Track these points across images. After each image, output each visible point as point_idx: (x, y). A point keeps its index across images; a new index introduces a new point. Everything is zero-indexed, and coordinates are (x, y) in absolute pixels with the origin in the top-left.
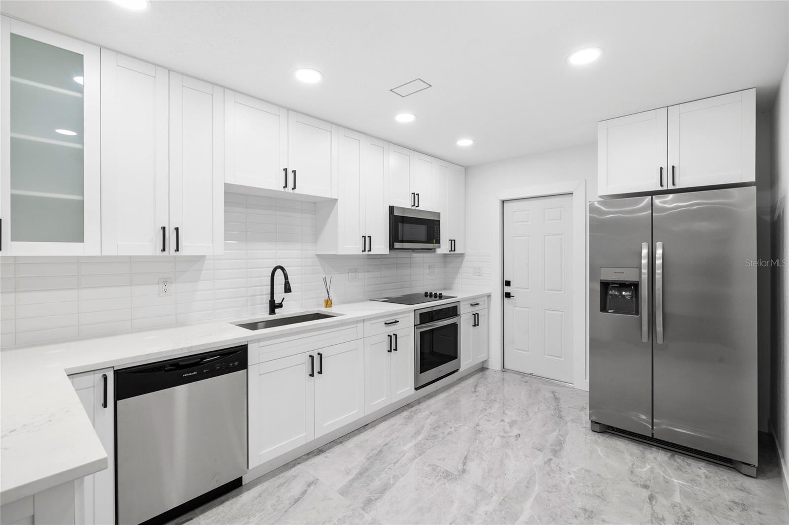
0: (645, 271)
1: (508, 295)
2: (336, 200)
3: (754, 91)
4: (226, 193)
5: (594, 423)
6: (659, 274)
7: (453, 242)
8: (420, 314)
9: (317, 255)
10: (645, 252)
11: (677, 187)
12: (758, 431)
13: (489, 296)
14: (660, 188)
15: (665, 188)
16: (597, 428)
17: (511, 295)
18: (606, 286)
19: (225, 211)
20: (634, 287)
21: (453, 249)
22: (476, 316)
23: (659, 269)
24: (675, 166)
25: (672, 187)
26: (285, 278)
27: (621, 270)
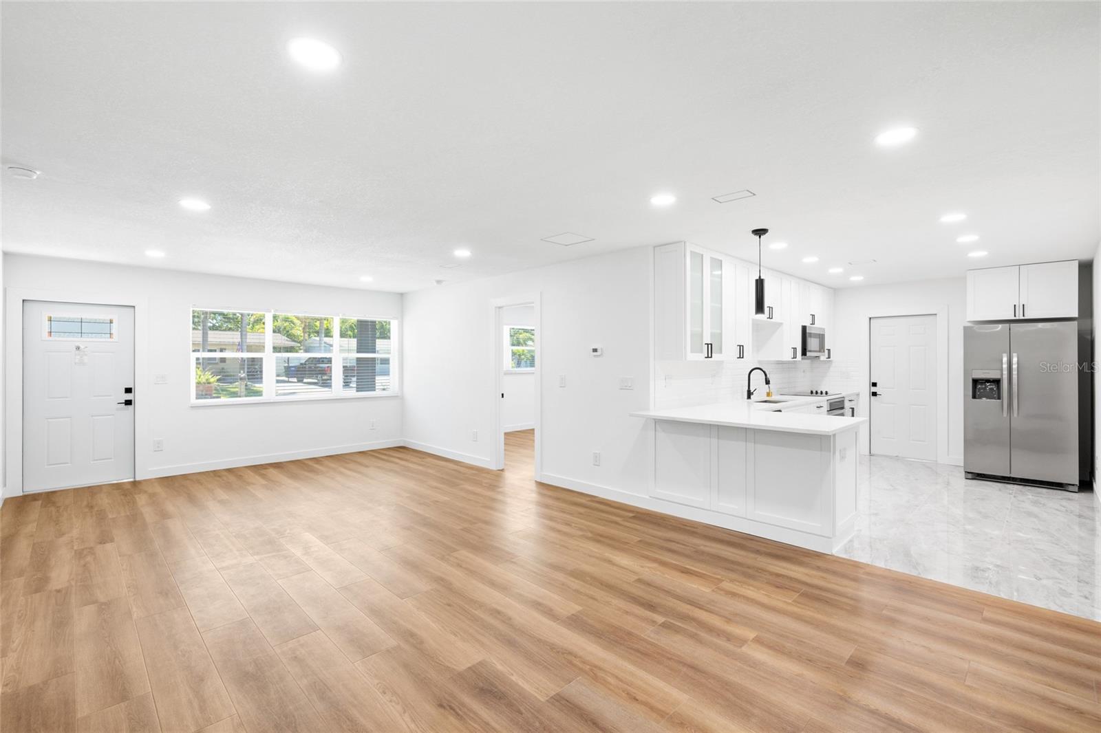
0: (1005, 373)
1: (874, 394)
2: (782, 324)
3: (1077, 261)
4: (753, 324)
5: (967, 473)
6: (1015, 374)
7: (829, 350)
8: (830, 403)
10: (1005, 359)
11: (1026, 318)
13: (858, 394)
14: (1014, 318)
15: (1017, 318)
16: (970, 476)
17: (877, 393)
18: (975, 382)
20: (997, 382)
21: (829, 357)
22: (853, 409)
23: (1014, 372)
24: (1025, 304)
25: (1023, 318)
26: (766, 375)
27: (987, 371)
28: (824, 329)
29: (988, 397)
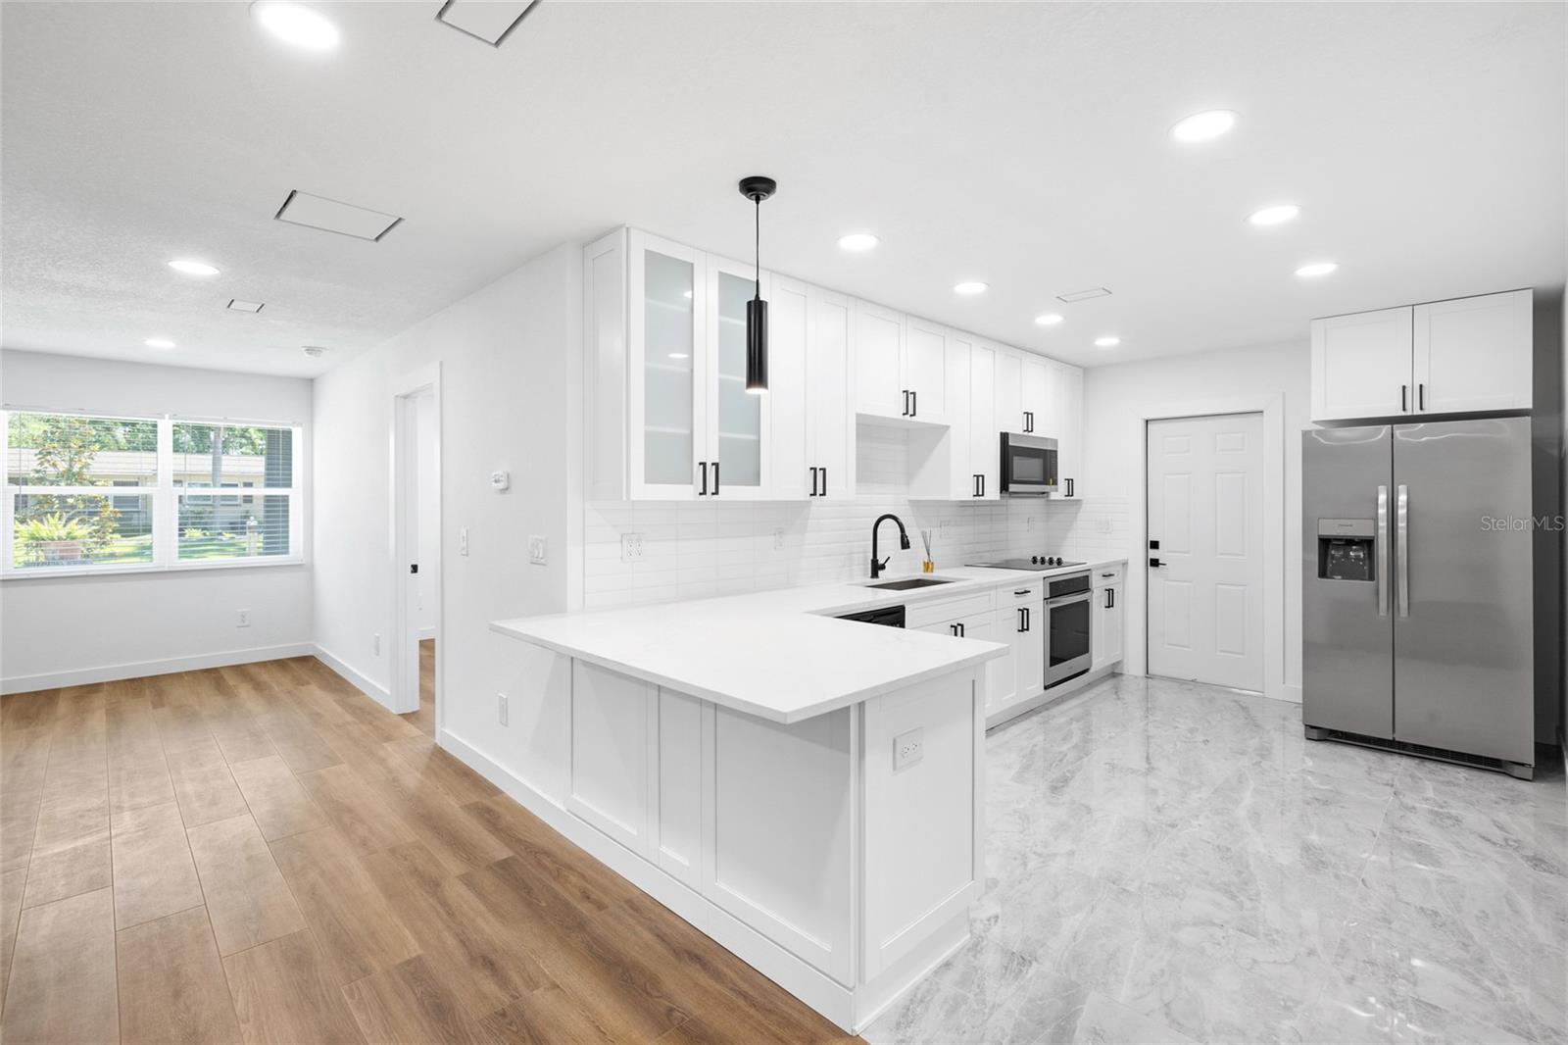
0: (1383, 524)
1: (1155, 563)
2: (948, 427)
3: (1531, 291)
4: (858, 424)
5: (1310, 727)
6: (1402, 528)
7: (1070, 481)
8: (1051, 584)
9: (910, 501)
10: (1382, 498)
11: (1427, 411)
12: (1536, 744)
13: (1125, 564)
14: (1403, 414)
15: (1409, 413)
16: (1314, 734)
17: (1160, 562)
18: (1325, 543)
19: (857, 447)
20: (1368, 544)
21: (1070, 493)
22: (1110, 592)
23: (1402, 522)
24: (1424, 384)
25: (1420, 413)
26: (902, 530)
27: (1349, 522)
28: (1056, 442)
29: (1346, 576)
